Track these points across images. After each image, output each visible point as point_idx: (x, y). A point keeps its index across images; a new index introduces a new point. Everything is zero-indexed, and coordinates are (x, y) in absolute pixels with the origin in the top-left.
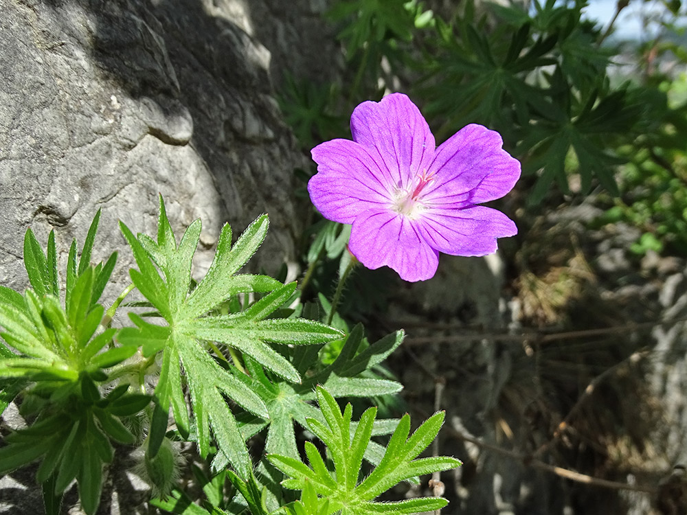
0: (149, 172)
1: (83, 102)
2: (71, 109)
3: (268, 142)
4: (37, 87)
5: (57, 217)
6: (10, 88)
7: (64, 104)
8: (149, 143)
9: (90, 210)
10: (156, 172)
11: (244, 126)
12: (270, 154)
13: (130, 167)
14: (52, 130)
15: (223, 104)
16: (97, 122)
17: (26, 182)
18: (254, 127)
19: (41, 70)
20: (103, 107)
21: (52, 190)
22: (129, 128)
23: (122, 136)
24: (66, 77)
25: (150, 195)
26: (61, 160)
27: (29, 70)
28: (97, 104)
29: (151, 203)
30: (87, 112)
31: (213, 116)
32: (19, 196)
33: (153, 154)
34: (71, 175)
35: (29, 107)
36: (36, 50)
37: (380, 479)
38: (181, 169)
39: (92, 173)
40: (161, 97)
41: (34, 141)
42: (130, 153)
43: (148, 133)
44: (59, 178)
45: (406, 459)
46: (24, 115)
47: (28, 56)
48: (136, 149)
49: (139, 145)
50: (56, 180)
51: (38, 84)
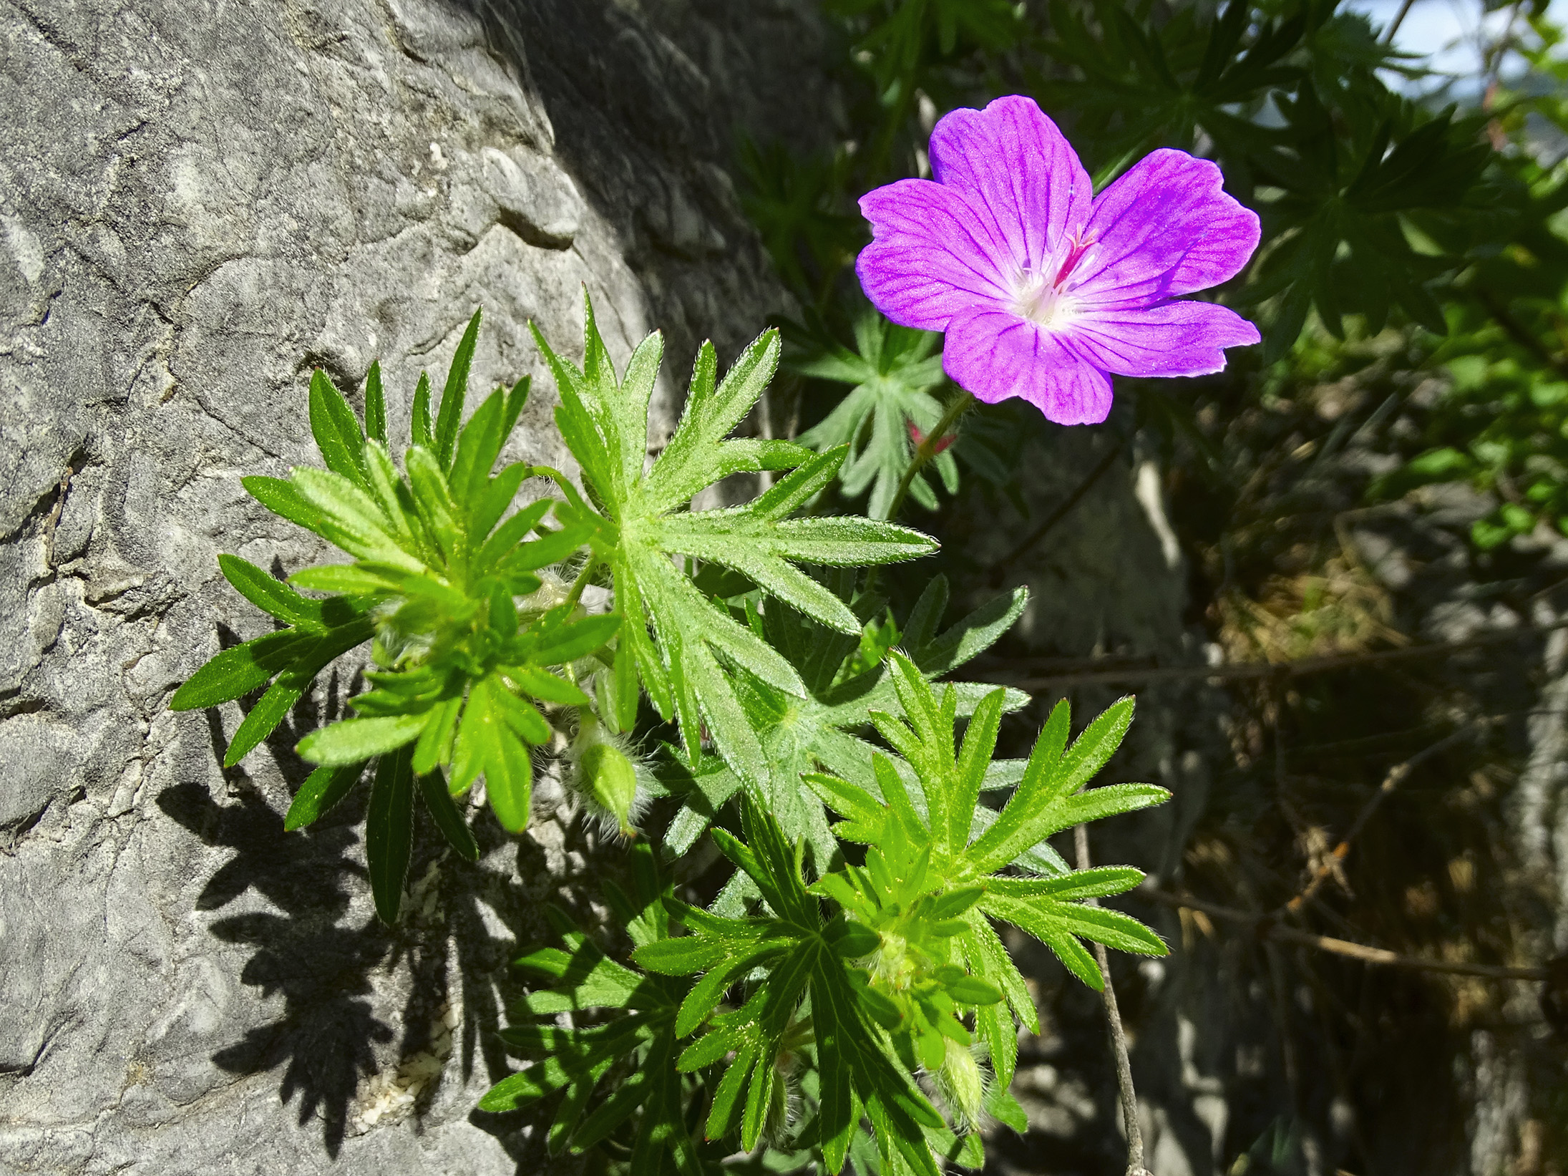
0: (501, 299)
1: (379, 154)
2: (359, 167)
3: (715, 256)
4: (300, 118)
5: (338, 378)
6: (254, 118)
7: (345, 156)
8: (499, 241)
9: (397, 367)
10: (514, 299)
11: (670, 222)
12: (720, 282)
13: (467, 286)
14: (326, 206)
15: (629, 174)
16: (406, 194)
17: (283, 303)
18: (688, 225)
19: (307, 87)
20: (418, 164)
21: (329, 323)
22: (465, 208)
23: (452, 223)
24: (348, 103)
25: (504, 346)
26: (343, 265)
27: (285, 86)
28: (406, 159)
29: (505, 360)
30: (387, 173)
31: (614, 198)
32: (271, 329)
33: (508, 262)
34: (361, 295)
35: (286, 157)
36: (294, 48)
37: (1012, 830)
38: (561, 295)
39: (399, 295)
40: (520, 150)
41: (294, 225)
42: (465, 260)
43: (499, 221)
44: (340, 301)
45: (1063, 790)
46: (277, 174)
47: (283, 60)
48: (475, 251)
49: (481, 244)
50: (335, 304)
51: (302, 113)
